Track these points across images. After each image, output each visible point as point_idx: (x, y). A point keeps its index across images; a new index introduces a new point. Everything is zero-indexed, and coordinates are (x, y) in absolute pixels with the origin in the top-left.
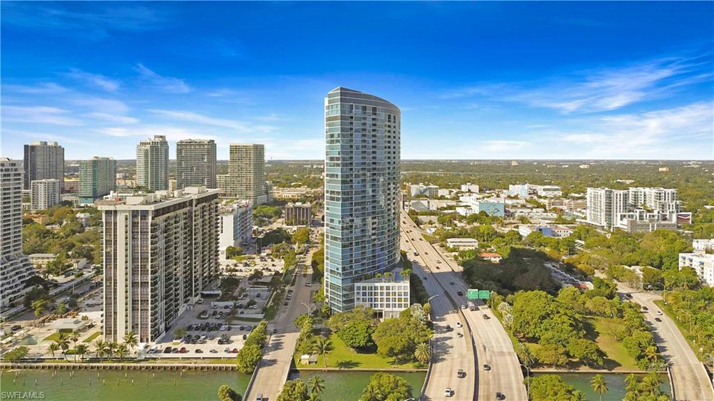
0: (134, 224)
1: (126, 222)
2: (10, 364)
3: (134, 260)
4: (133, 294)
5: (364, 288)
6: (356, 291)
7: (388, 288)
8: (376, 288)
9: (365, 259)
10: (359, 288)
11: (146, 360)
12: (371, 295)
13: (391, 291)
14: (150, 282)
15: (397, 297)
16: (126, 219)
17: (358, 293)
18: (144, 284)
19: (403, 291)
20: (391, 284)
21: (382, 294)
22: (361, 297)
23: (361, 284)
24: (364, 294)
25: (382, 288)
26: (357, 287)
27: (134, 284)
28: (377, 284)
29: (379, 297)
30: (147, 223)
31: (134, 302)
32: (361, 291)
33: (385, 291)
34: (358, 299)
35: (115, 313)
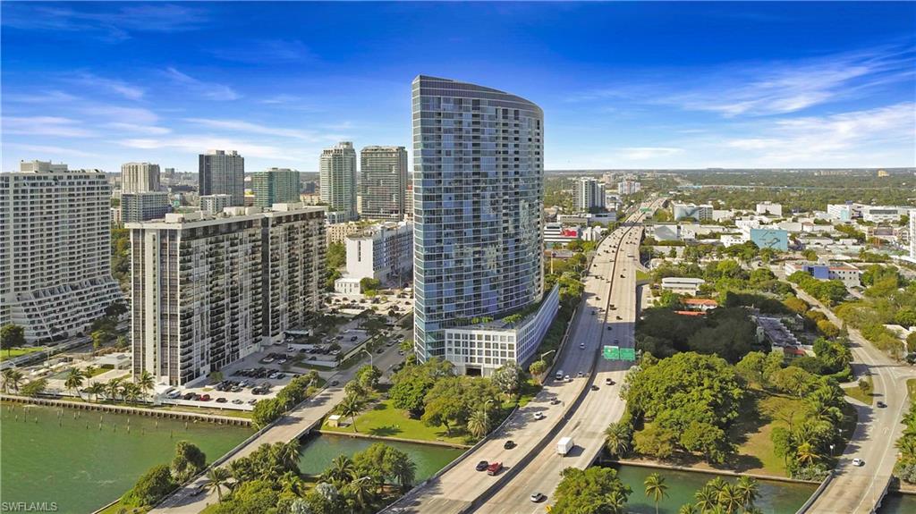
1: (154, 243)
4: (163, 328)
5: (457, 336)
6: (446, 340)
7: (488, 338)
8: (472, 337)
9: (462, 298)
10: (450, 336)
12: (467, 348)
13: (491, 342)
14: (179, 314)
15: (500, 350)
16: (154, 239)
17: (450, 342)
18: (173, 316)
19: (507, 343)
20: (491, 333)
21: (480, 345)
22: (454, 348)
23: (454, 331)
24: (457, 344)
25: (480, 337)
26: (449, 334)
27: (163, 316)
28: (474, 332)
29: (476, 349)
32: (454, 340)
33: (484, 341)
34: (450, 350)
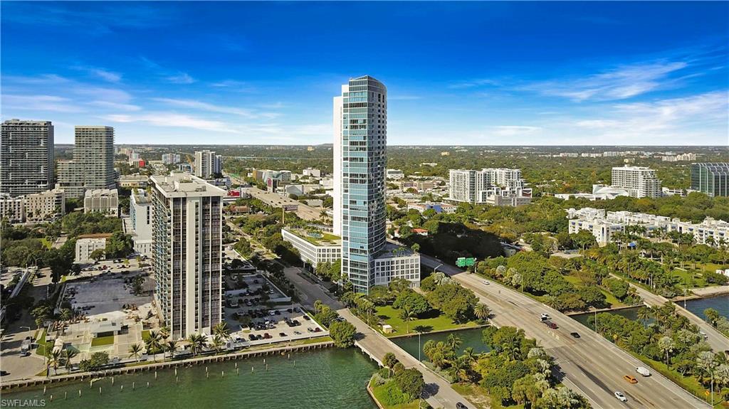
0: (205, 211)
1: (197, 210)
2: (90, 373)
3: (205, 248)
4: (203, 284)
5: (383, 263)
6: (376, 267)
7: (403, 262)
8: (392, 262)
10: (378, 264)
11: (236, 350)
12: (388, 269)
13: (405, 264)
14: (221, 270)
15: (410, 269)
16: (197, 206)
17: (378, 268)
18: (215, 273)
19: (415, 264)
20: (405, 258)
21: (397, 267)
22: (380, 272)
23: (380, 260)
24: (383, 269)
25: (397, 262)
27: (205, 274)
28: (393, 259)
29: (395, 270)
30: (218, 209)
31: (204, 292)
32: (380, 266)
33: (400, 264)
34: (377, 274)
35: (184, 307)
